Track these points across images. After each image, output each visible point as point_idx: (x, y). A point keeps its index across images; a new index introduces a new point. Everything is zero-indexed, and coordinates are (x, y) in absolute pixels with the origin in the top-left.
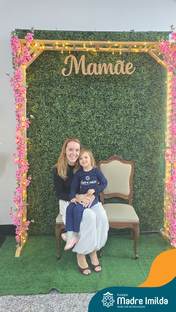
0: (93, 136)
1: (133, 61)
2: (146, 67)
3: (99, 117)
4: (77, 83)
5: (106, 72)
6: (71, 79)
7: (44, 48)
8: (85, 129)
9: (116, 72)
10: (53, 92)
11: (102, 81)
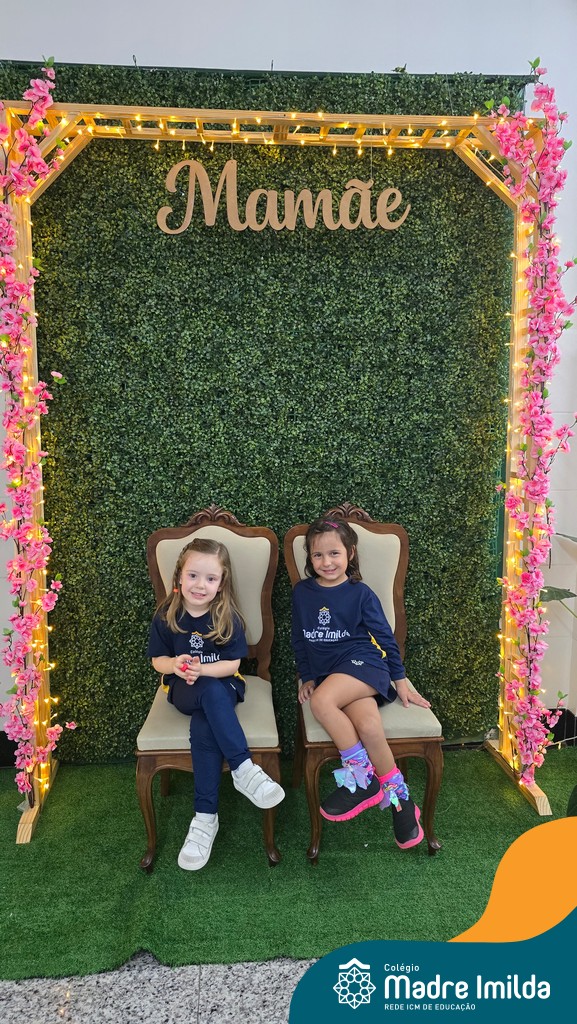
0: (268, 437)
1: (402, 178)
2: (448, 199)
3: (289, 373)
4: (212, 255)
5: (310, 222)
6: (192, 241)
7: (94, 132)
8: (241, 413)
9: (345, 220)
10: (129, 288)
11: (298, 248)
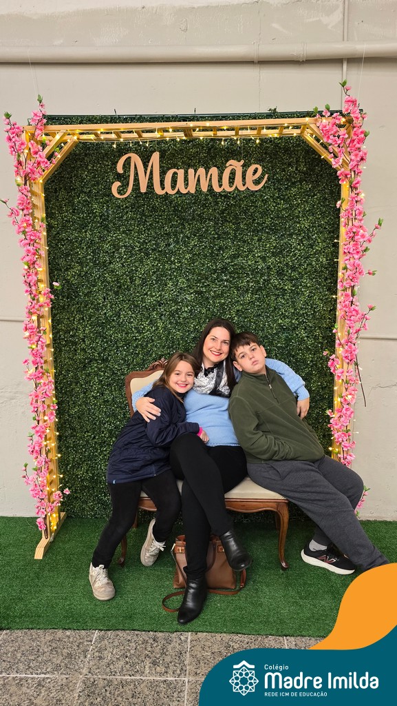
9: (226, 186)
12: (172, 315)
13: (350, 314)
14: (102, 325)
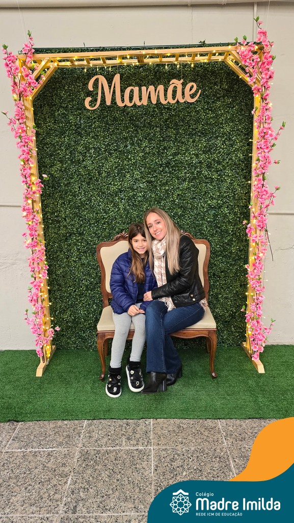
5: (154, 101)
7: (58, 65)
12: (129, 199)
13: (262, 194)
14: (78, 208)
